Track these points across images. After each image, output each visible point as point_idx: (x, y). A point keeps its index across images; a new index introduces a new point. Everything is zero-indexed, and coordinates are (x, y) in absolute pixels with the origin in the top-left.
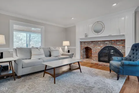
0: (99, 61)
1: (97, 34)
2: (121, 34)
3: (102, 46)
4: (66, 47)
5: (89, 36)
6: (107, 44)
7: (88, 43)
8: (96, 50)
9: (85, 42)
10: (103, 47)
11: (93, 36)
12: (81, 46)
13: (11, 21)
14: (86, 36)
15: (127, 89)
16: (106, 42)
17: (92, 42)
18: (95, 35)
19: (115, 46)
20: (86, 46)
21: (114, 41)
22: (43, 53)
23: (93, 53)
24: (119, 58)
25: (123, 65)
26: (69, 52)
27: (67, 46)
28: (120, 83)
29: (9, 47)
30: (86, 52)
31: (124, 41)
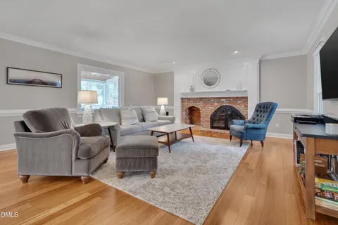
0: (212, 127)
1: (209, 87)
2: (243, 89)
3: (217, 105)
4: (163, 107)
5: (197, 91)
6: (223, 102)
7: (195, 100)
8: (207, 111)
9: (189, 99)
10: (218, 107)
11: (202, 90)
12: (182, 106)
13: (79, 65)
14: (192, 89)
15: (251, 154)
16: (222, 100)
17: (201, 99)
18: (206, 89)
19: (234, 106)
20: (191, 105)
21: (233, 98)
22: (136, 116)
23: (202, 115)
24: (242, 121)
25: (247, 129)
26: (167, 114)
27: (165, 105)
28: (244, 149)
29: (76, 107)
30: (189, 114)
31: (246, 98)
